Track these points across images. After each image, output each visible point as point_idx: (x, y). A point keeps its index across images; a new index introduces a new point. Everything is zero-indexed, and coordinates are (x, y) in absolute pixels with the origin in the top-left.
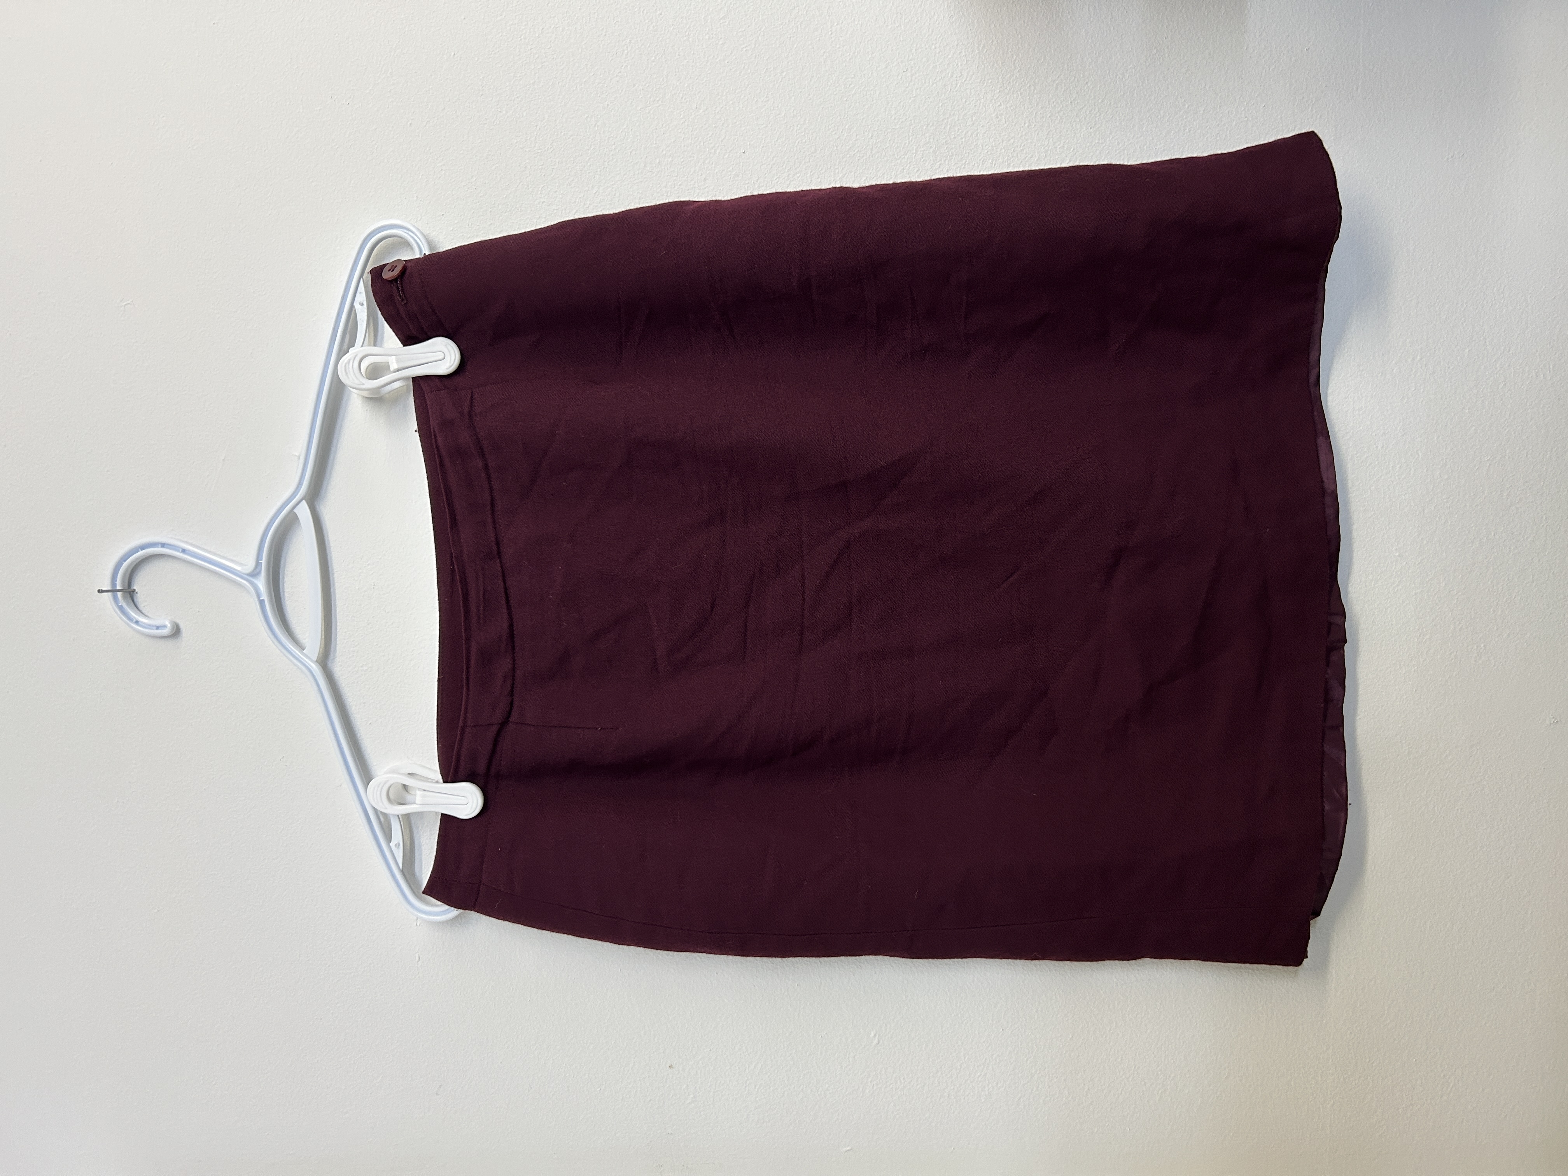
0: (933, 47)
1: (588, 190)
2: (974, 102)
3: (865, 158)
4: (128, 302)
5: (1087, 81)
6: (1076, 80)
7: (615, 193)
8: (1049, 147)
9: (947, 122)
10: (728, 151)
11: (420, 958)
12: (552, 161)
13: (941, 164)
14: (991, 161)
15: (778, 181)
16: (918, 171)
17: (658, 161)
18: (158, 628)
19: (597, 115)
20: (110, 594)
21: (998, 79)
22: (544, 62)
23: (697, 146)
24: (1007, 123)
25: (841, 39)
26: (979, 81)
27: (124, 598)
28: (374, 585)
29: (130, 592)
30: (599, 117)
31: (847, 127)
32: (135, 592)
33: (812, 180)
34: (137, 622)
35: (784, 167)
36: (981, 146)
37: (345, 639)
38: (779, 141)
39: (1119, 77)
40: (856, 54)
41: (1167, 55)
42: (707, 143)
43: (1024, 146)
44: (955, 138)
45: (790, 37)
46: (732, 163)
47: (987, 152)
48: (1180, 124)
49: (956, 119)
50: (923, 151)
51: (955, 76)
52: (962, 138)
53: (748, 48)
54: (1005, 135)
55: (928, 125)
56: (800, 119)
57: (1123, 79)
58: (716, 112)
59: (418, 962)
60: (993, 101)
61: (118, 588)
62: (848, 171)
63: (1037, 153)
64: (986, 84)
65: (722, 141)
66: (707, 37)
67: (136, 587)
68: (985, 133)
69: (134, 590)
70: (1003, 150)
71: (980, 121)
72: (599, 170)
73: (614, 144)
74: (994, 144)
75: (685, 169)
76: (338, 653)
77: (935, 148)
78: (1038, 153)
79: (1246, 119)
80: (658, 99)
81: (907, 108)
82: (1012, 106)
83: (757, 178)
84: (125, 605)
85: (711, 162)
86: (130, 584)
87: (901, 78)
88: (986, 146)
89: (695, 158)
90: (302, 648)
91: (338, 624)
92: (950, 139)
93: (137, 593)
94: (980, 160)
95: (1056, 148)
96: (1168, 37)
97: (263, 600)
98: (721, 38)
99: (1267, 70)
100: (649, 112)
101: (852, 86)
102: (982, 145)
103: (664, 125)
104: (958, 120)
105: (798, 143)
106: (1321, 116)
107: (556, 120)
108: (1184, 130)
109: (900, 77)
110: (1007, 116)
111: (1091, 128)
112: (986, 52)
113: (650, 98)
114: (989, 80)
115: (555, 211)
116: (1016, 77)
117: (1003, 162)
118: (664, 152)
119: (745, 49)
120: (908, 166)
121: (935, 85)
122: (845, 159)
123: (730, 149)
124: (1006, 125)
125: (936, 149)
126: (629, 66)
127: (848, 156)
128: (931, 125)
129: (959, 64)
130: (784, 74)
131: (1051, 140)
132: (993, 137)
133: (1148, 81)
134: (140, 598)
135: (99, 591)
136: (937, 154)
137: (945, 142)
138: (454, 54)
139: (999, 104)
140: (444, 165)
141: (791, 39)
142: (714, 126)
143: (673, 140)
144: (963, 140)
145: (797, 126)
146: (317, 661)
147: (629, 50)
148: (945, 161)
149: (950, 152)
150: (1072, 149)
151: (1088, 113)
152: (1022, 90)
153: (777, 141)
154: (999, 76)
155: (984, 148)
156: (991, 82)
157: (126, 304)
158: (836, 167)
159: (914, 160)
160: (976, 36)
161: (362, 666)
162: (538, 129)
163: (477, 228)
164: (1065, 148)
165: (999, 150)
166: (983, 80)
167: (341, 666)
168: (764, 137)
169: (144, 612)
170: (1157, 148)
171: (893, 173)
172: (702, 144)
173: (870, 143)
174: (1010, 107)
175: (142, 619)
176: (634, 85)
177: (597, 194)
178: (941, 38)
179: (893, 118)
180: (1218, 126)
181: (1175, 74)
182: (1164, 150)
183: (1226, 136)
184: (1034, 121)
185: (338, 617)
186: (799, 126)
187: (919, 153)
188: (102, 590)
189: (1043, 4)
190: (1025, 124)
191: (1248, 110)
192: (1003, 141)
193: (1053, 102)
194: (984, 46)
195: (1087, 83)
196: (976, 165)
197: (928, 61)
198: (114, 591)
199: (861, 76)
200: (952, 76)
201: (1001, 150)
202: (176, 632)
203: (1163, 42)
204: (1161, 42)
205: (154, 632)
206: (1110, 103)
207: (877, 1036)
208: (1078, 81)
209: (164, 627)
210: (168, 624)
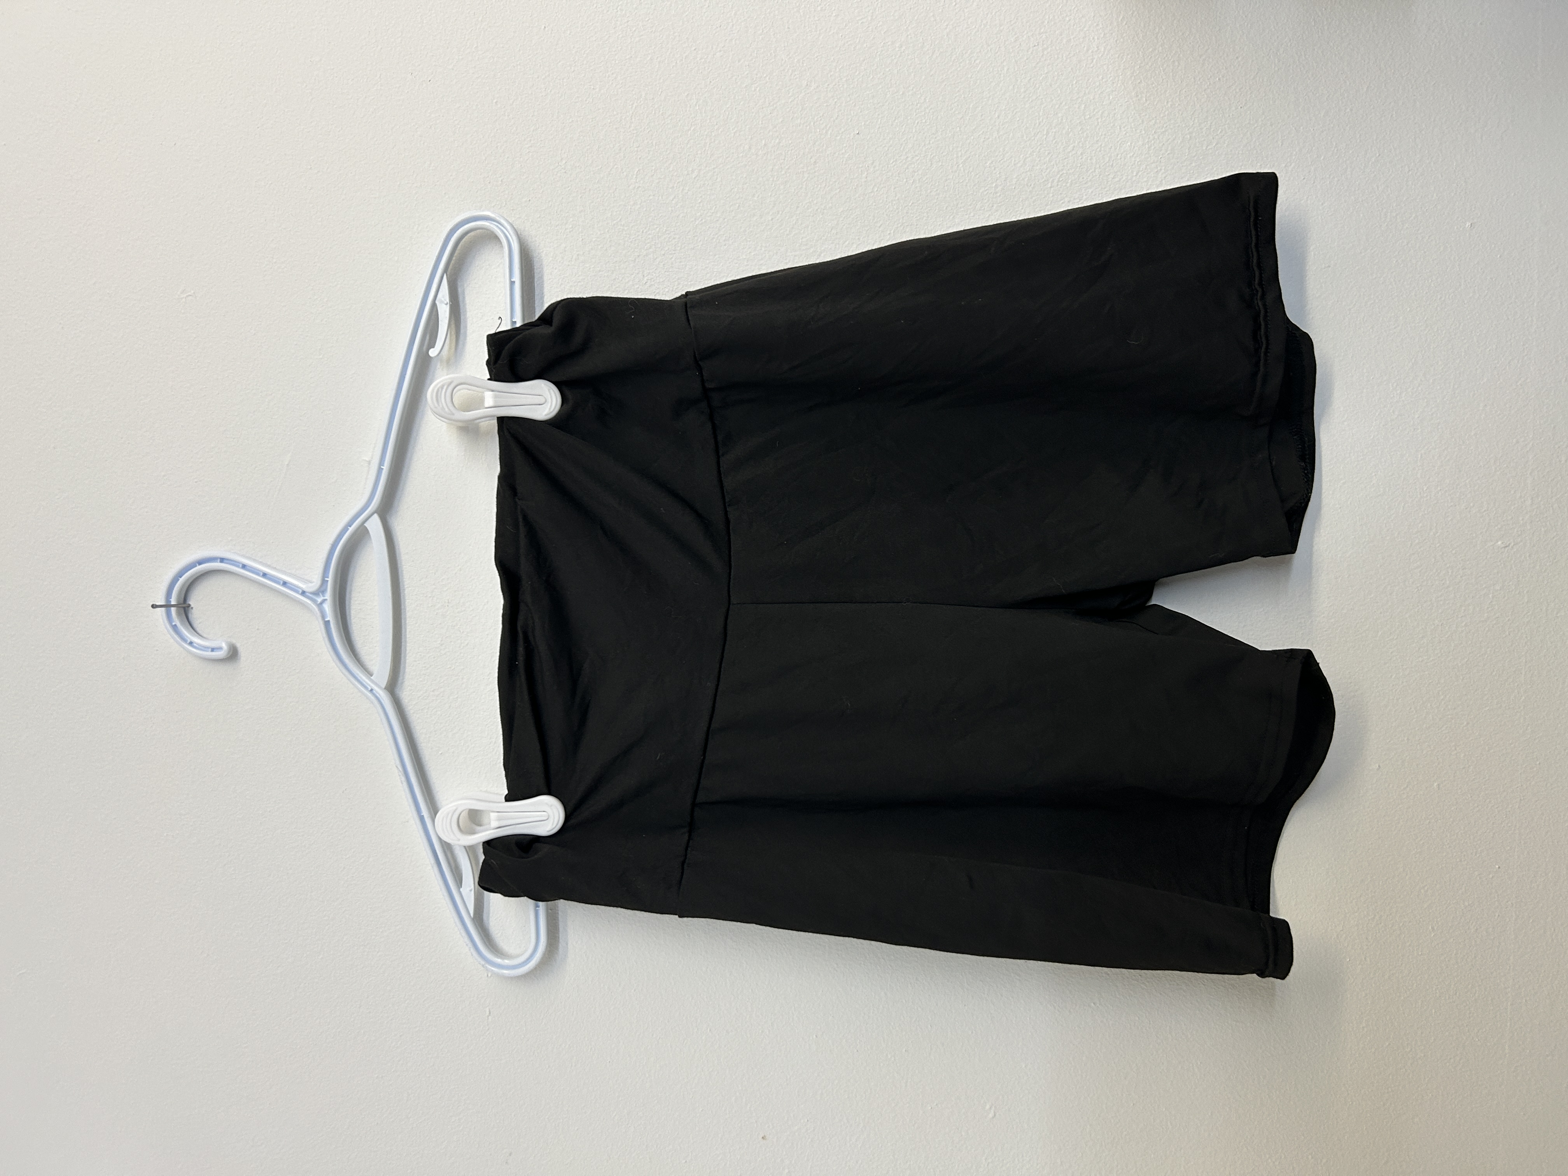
0: (1067, 19)
1: (688, 174)
2: (1111, 79)
3: (990, 139)
4: (190, 293)
5: (1237, 55)
6: (1225, 55)
7: (717, 178)
8: (1194, 129)
9: (1082, 101)
10: (840, 132)
11: (490, 1013)
12: (648, 143)
13: (1074, 147)
14: (1129, 143)
15: (895, 165)
16: (1049, 154)
17: (763, 142)
18: (213, 650)
19: (699, 93)
20: (163, 609)
21: (1138, 54)
22: (642, 35)
23: (807, 126)
24: (1148, 102)
25: (966, 10)
26: (1117, 56)
27: (178, 614)
28: (449, 603)
29: (184, 608)
30: (700, 94)
31: (971, 106)
32: (190, 607)
33: (932, 164)
34: (192, 640)
35: (902, 149)
36: (1118, 127)
37: (415, 661)
38: (896, 121)
39: (1273, 52)
40: (983, 26)
41: (1326, 28)
42: (818, 123)
43: (1166, 127)
44: (1090, 118)
45: (911, 9)
46: (845, 145)
47: (1126, 134)
48: (1340, 102)
49: (1092, 98)
50: (1055, 132)
51: (1091, 51)
52: (1097, 119)
53: (864, 20)
54: (1146, 115)
55: (1061, 104)
56: (920, 98)
57: (1277, 53)
58: (829, 89)
59: (488, 1016)
60: (1133, 78)
61: (173, 603)
62: (972, 153)
63: (1180, 135)
64: (1125, 60)
65: (834, 121)
66: (819, 8)
67: (192, 602)
68: (1123, 113)
69: (189, 605)
70: (1143, 132)
71: (1118, 100)
72: (699, 152)
73: (717, 124)
74: (1133, 124)
75: (793, 151)
76: (407, 676)
77: (1068, 129)
78: (1182, 134)
79: (1415, 97)
80: (765, 75)
81: (1037, 85)
82: (1153, 83)
83: (872, 162)
84: (178, 624)
85: (821, 145)
86: (185, 600)
87: (1032, 53)
88: (1124, 127)
89: (805, 140)
90: (370, 674)
91: (408, 645)
92: (1085, 119)
93: (192, 608)
94: (1118, 142)
95: (1202, 129)
97: (329, 621)
98: (834, 10)
100: (755, 90)
101: (978, 62)
102: (1120, 126)
103: (771, 104)
104: (1093, 99)
105: (918, 123)
106: (1497, 95)
107: (653, 99)
108: (1346, 109)
109: (1030, 52)
110: (1148, 95)
111: (1241, 107)
112: (1126, 24)
113: (757, 75)
114: (1128, 55)
115: (651, 197)
116: (1158, 51)
117: (1143, 144)
118: (771, 133)
119: (860, 22)
120: (1039, 148)
121: (1069, 60)
122: (969, 141)
123: (843, 130)
124: (1146, 104)
125: (1070, 130)
126: (734, 40)
127: (972, 137)
128: (1064, 103)
129: (1096, 38)
130: (904, 48)
131: (1196, 121)
132: (1132, 117)
133: (1305, 56)
134: (196, 614)
135: (154, 606)
136: (1070, 135)
137: (1080, 123)
138: (545, 27)
139: (1139, 81)
140: (531, 147)
141: (912, 10)
142: (825, 105)
143: (780, 120)
144: (1099, 120)
145: (917, 105)
146: (385, 688)
147: (734, 22)
148: (1078, 143)
149: (1085, 133)
150: (1220, 130)
151: (1238, 90)
152: (1165, 65)
153: (895, 120)
154: (1140, 50)
155: (1123, 129)
156: (1131, 57)
157: (187, 296)
158: (959, 149)
159: (1045, 142)
160: (1114, 7)
161: (433, 691)
162: (634, 108)
163: (566, 215)
164: (1212, 130)
165: (1138, 131)
166: (1122, 55)
167: (410, 690)
168: (880, 116)
169: (198, 630)
170: (1315, 129)
171: (1022, 156)
172: (812, 123)
173: (997, 124)
174: (1152, 84)
175: (196, 640)
176: (739, 61)
177: (697, 178)
178: (1076, 9)
179: (1022, 96)
180: (1383, 105)
181: (1335, 48)
183: (1392, 116)
184: (1177, 99)
185: (408, 636)
186: (919, 105)
187: (1050, 134)
188: (156, 605)
190: (1167, 103)
191: (1417, 88)
192: (1143, 121)
193: (1200, 79)
194: (1123, 18)
195: (1237, 58)
196: (1113, 148)
197: (1061, 35)
198: (167, 606)
199: (988, 51)
200: (1088, 50)
201: (1140, 132)
202: (233, 654)
203: (1322, 14)
204: (1320, 14)
205: (209, 654)
206: (1263, 80)
207: (993, 1108)
208: (1227, 55)
209: (220, 648)
210: (224, 646)
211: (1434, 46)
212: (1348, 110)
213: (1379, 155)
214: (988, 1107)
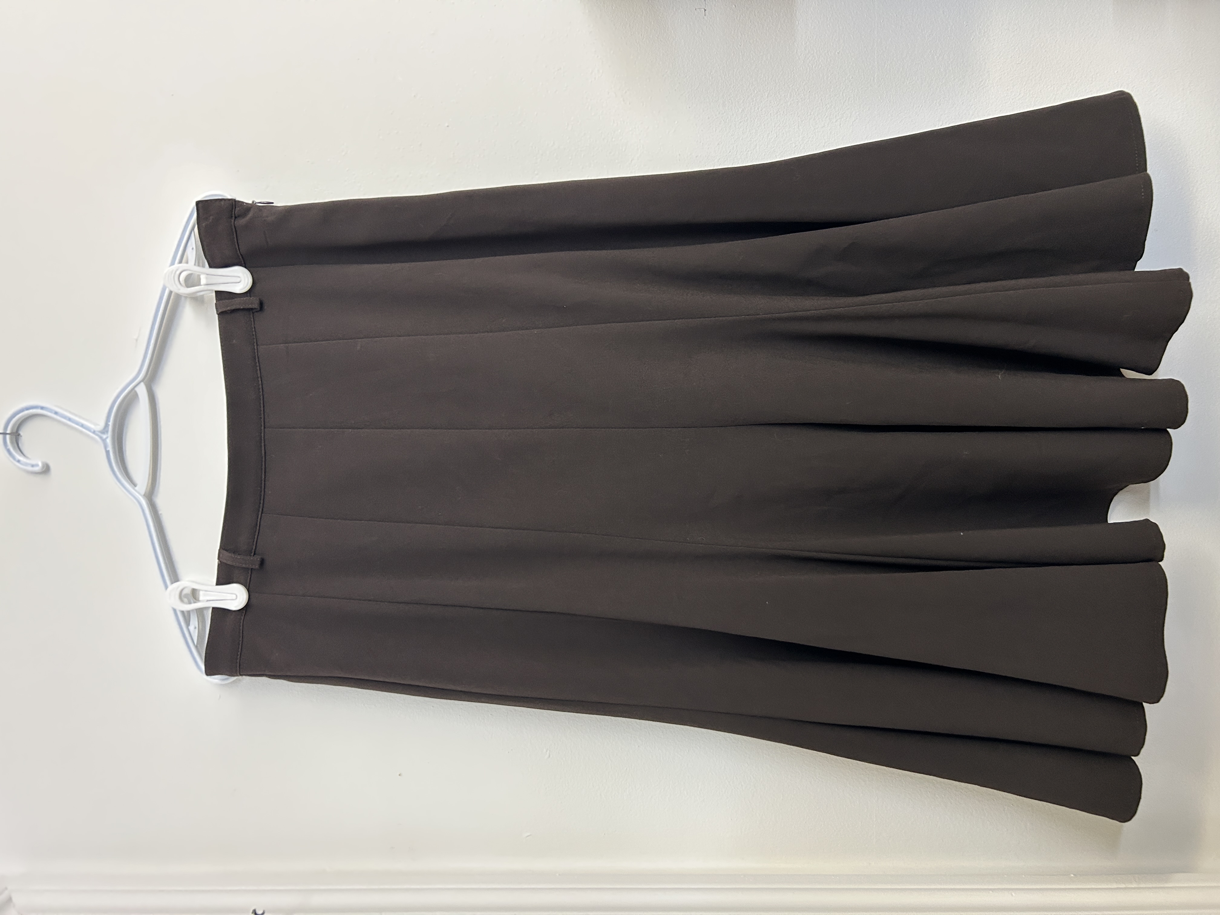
6: (678, 75)
18: (33, 466)
27: (11, 440)
29: (16, 439)
34: (19, 461)
38: (471, 119)
39: (708, 73)
41: (741, 57)
42: (422, 121)
46: (439, 135)
48: (751, 103)
57: (711, 73)
60: (621, 90)
67: (21, 432)
71: (612, 104)
79: (797, 100)
81: (560, 96)
82: (634, 93)
84: (10, 450)
90: (136, 486)
93: (21, 437)
96: (741, 45)
97: (109, 451)
99: (811, 66)
101: (522, 81)
103: (392, 110)
106: (849, 98)
108: (755, 108)
109: (555, 75)
111: (689, 108)
114: (617, 75)
116: (636, 73)
118: (391, 128)
121: (580, 79)
128: (577, 107)
129: (597, 65)
130: (476, 72)
133: (728, 75)
139: (625, 92)
142: (426, 109)
143: (397, 120)
146: (145, 496)
151: (687, 97)
152: (641, 82)
154: (624, 73)
156: (619, 77)
166: (614, 75)
169: (24, 453)
170: (736, 121)
172: (417, 121)
175: (21, 458)
180: (778, 105)
181: (747, 70)
182: (741, 122)
184: (649, 103)
189: (654, 23)
191: (799, 95)
202: (46, 470)
203: (738, 48)
204: (737, 49)
205: (30, 469)
206: (702, 90)
207: (548, 751)
208: (680, 75)
209: (37, 465)
210: (40, 464)
211: (809, 68)
212: (756, 109)
213: (776, 137)
214: (545, 750)
